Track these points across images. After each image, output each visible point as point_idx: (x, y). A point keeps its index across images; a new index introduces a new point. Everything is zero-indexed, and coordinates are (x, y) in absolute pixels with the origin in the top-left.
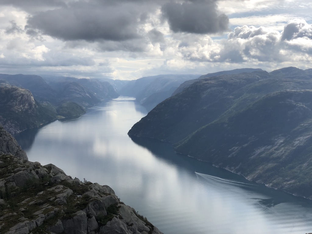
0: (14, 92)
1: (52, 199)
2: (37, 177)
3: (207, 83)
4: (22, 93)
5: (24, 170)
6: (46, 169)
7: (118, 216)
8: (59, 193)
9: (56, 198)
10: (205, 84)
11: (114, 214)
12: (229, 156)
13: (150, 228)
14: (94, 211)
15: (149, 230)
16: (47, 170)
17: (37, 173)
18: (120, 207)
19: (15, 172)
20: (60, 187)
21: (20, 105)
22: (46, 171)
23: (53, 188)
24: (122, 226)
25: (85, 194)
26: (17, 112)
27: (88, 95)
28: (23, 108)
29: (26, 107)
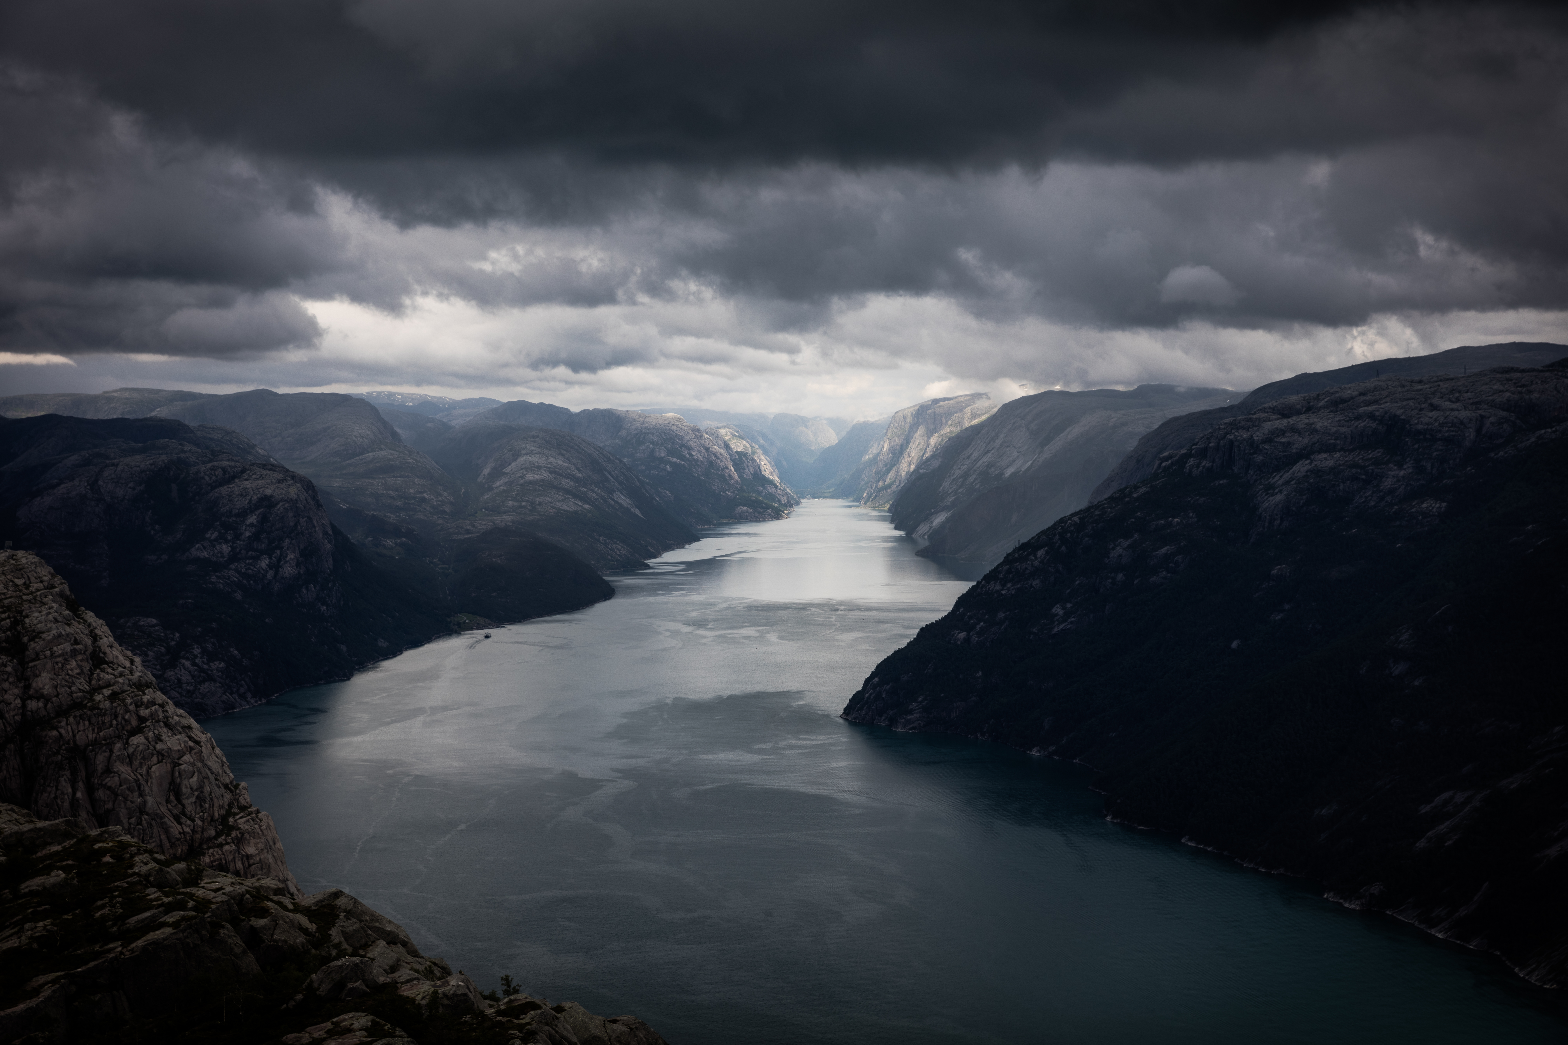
0: (224, 490)
3: (1294, 430)
4: (268, 492)
10: (1282, 432)
12: (1421, 844)
21: (256, 559)
26: (238, 596)
27: (624, 500)
28: (270, 574)
29: (288, 570)
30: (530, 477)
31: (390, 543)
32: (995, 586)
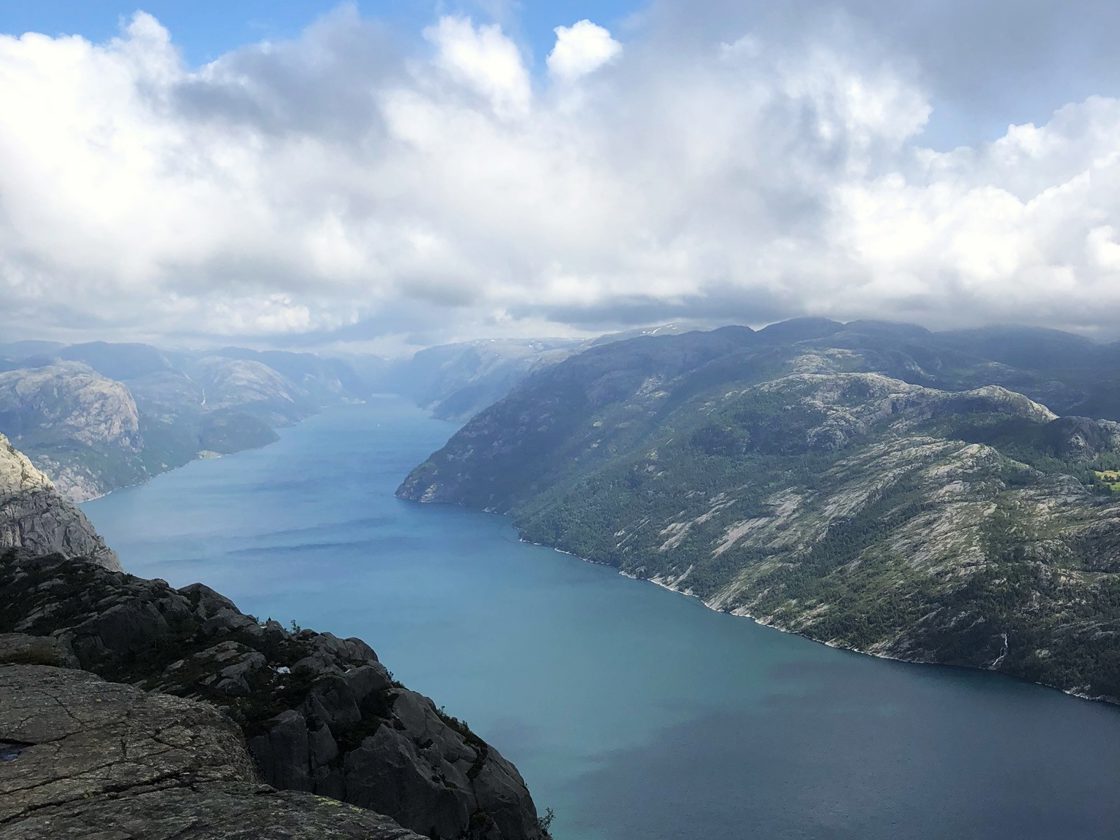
0: (81, 391)
1: (208, 681)
2: (162, 619)
4: (105, 391)
5: (125, 603)
6: (185, 599)
7: (390, 722)
8: (228, 662)
9: (220, 678)
11: (379, 715)
13: (477, 752)
14: (327, 709)
15: (474, 754)
16: (189, 602)
17: (162, 608)
18: (396, 696)
19: (100, 609)
20: (230, 647)
21: (99, 425)
22: (187, 605)
23: (211, 651)
24: (402, 748)
25: (298, 664)
26: (90, 443)
27: (285, 395)
28: (106, 432)
29: (116, 430)
30: (238, 383)
31: (167, 416)
32: (466, 433)
